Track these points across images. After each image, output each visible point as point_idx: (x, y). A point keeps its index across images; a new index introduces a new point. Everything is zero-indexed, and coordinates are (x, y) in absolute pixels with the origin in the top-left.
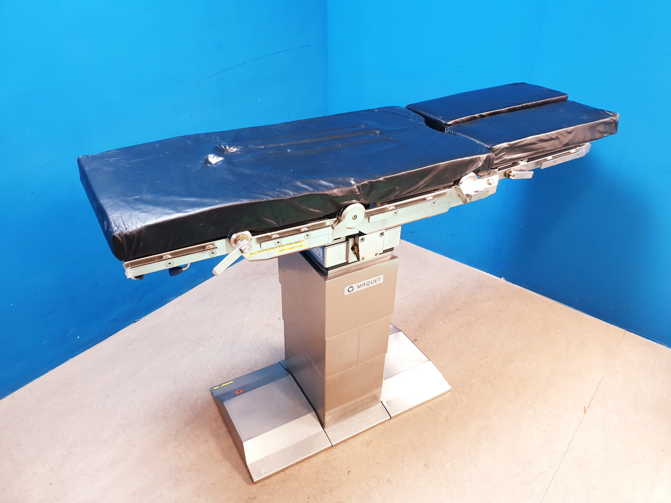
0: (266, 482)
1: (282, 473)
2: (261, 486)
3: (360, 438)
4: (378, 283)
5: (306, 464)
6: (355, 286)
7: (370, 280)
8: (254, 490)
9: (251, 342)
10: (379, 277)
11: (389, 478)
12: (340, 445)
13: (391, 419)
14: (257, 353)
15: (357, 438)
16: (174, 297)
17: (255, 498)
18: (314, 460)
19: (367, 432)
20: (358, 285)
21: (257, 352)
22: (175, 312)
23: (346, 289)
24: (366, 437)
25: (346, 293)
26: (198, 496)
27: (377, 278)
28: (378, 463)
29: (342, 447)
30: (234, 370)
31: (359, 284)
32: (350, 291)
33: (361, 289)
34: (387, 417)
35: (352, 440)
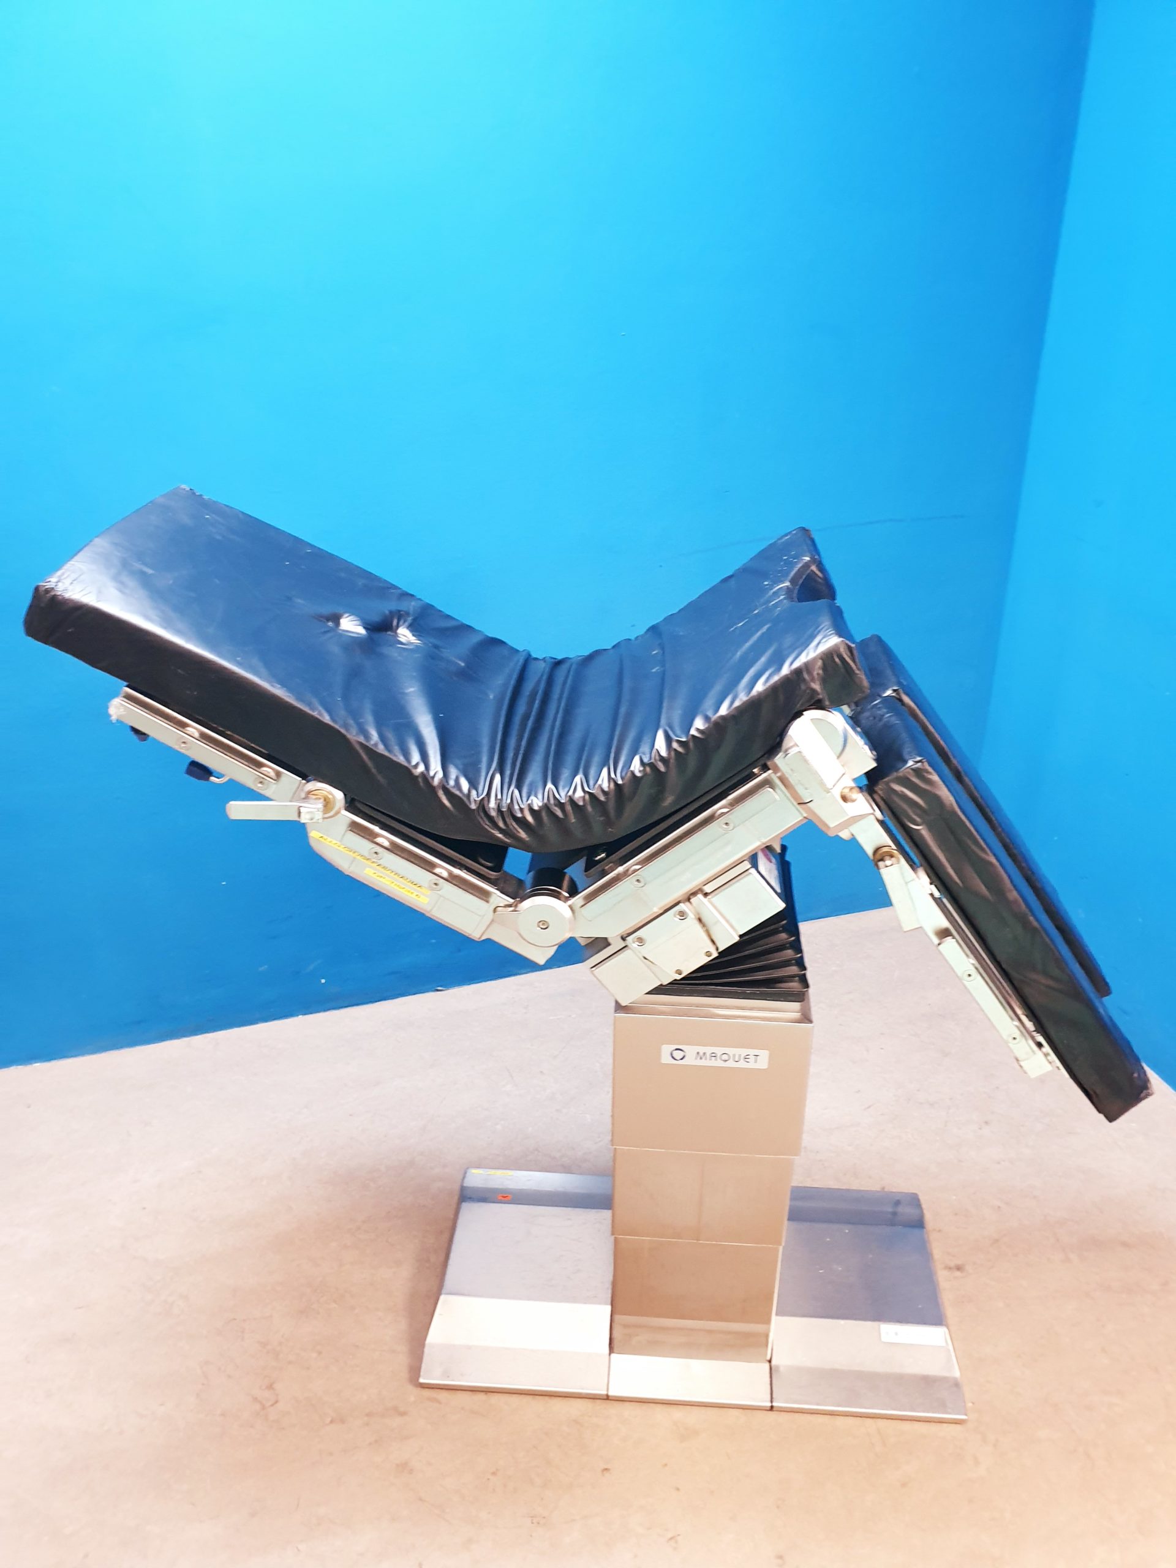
0: (443, 1395)
1: (481, 1397)
2: (430, 1399)
3: (677, 1413)
4: (751, 1065)
5: (538, 1404)
6: (690, 1050)
7: (731, 1051)
8: (412, 1399)
9: (602, 1114)
10: (756, 1052)
11: (679, 1535)
12: (627, 1404)
13: (770, 1412)
14: (600, 1141)
15: (673, 1409)
16: (529, 970)
17: (403, 1414)
18: (557, 1404)
19: (703, 1410)
20: (698, 1053)
21: (600, 1139)
22: (513, 998)
23: (666, 1049)
24: (693, 1417)
25: (666, 1059)
26: (320, 1353)
27: (752, 1052)
28: (678, 1489)
29: (627, 1410)
30: (536, 1152)
31: (702, 1049)
32: (676, 1058)
33: (703, 1063)
34: (766, 1401)
35: (659, 1408)
